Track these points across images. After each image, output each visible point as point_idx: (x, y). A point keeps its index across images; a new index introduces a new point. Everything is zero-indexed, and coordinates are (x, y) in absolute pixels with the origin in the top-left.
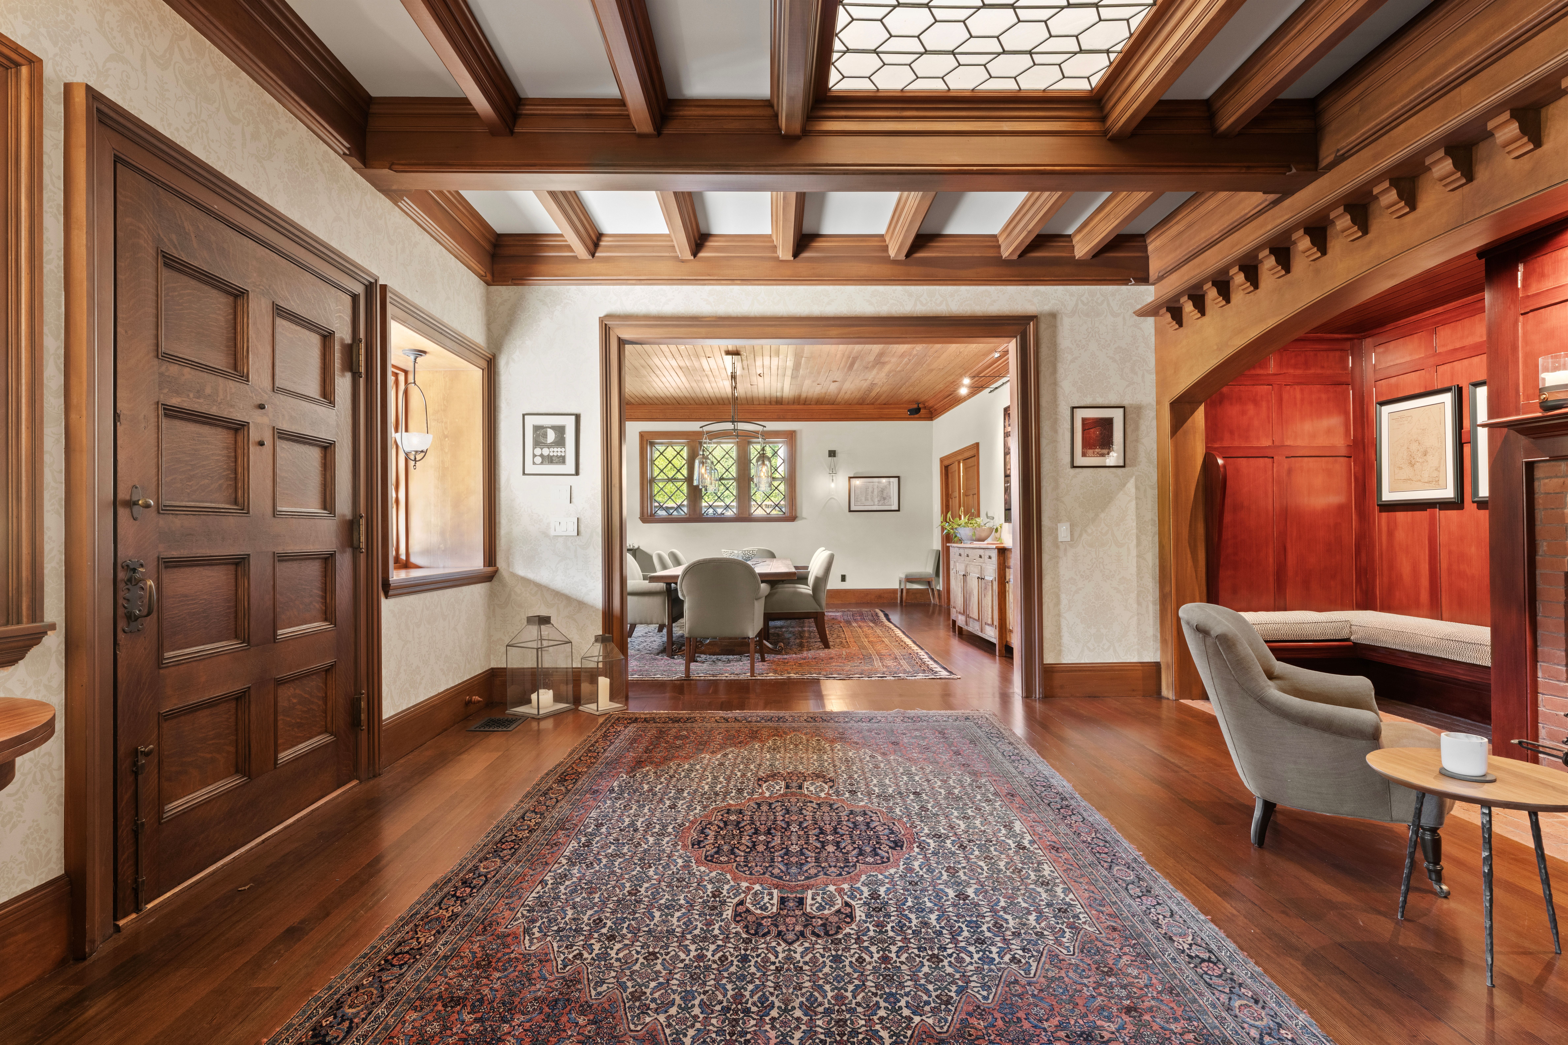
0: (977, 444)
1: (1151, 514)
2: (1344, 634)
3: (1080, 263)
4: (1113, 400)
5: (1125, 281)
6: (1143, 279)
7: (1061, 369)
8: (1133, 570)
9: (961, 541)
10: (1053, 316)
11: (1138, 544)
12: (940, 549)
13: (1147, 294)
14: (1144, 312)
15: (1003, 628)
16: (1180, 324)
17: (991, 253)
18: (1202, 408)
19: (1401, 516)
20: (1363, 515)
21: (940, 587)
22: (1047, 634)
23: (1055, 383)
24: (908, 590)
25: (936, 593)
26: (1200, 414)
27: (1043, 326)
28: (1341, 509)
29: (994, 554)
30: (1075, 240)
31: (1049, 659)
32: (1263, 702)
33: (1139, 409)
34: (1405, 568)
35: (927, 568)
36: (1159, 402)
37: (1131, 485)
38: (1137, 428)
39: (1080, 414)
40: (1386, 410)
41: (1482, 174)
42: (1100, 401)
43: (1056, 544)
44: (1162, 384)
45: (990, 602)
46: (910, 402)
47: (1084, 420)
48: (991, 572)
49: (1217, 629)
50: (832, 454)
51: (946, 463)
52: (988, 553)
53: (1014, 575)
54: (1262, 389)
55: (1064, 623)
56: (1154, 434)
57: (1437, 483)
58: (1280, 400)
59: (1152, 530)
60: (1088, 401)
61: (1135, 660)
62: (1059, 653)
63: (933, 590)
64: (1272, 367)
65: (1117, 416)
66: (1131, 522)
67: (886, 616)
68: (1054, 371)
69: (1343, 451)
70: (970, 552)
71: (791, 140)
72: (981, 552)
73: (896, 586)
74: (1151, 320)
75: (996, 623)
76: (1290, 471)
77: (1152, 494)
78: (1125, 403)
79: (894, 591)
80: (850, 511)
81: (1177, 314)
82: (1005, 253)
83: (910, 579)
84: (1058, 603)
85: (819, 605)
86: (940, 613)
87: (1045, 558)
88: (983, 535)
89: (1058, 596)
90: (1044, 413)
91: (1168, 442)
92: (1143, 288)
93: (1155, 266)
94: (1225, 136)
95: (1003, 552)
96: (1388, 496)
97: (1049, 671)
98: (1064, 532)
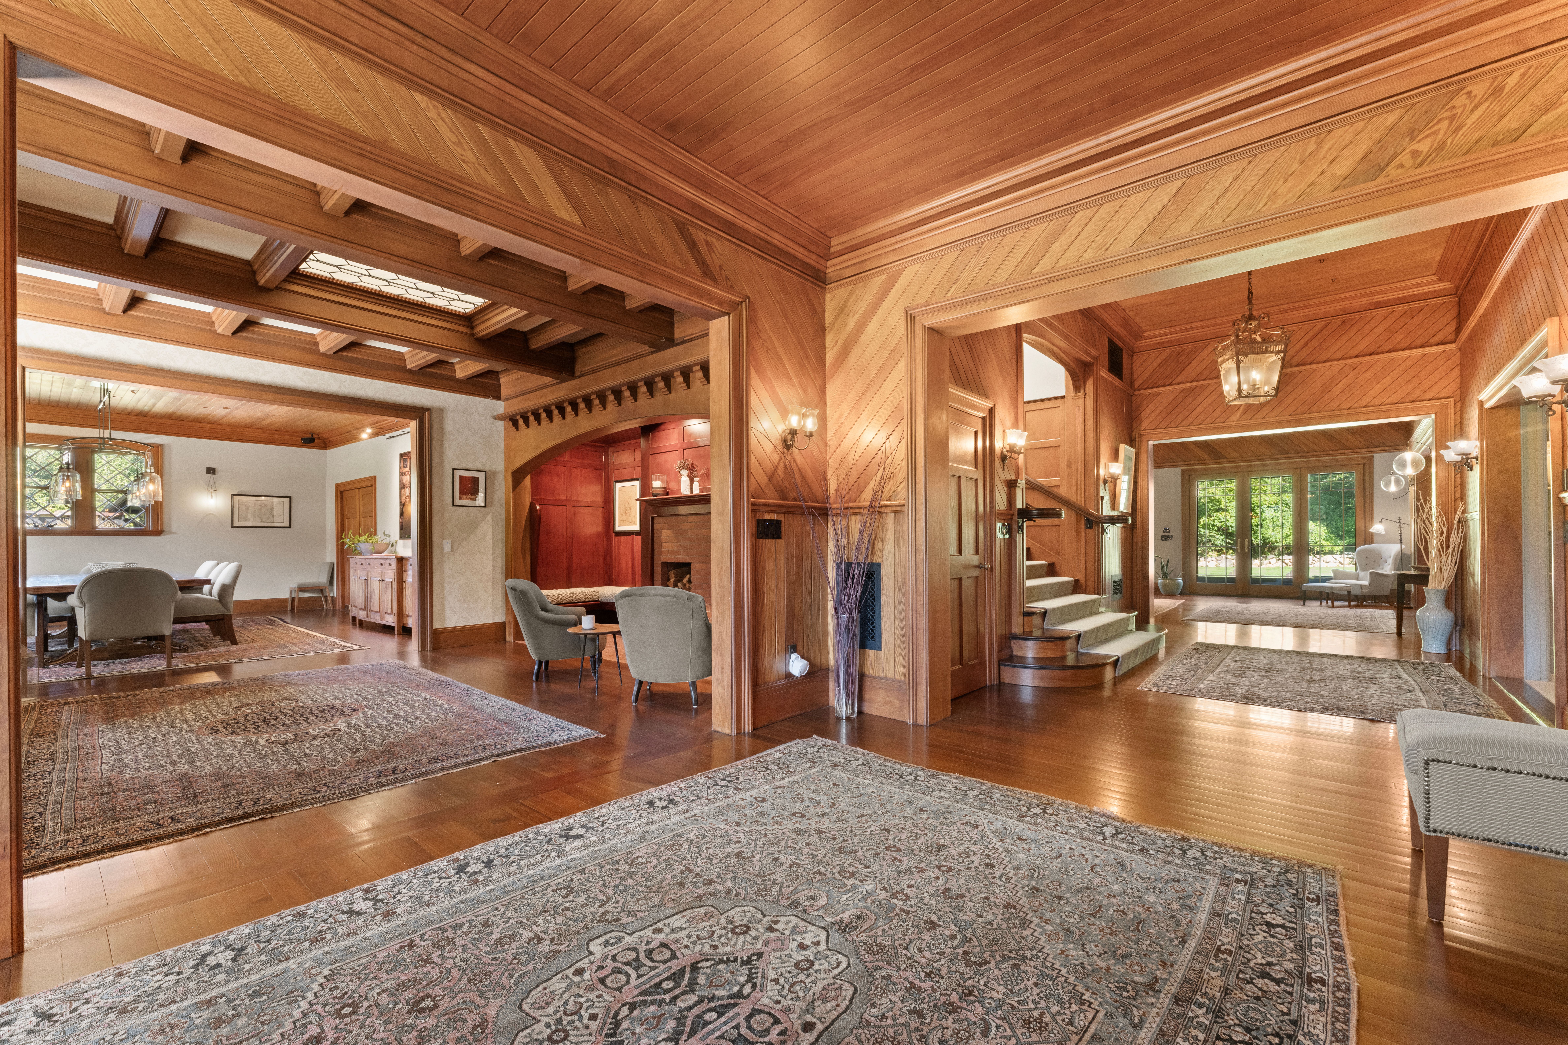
0: (375, 477)
1: (501, 535)
2: (596, 598)
3: (459, 381)
4: (479, 466)
5: (487, 397)
6: (498, 397)
7: (446, 444)
8: (490, 568)
9: (361, 553)
10: (441, 410)
11: (493, 553)
12: (334, 561)
13: (500, 407)
14: (498, 418)
15: (401, 614)
16: (517, 429)
17: (399, 363)
18: (529, 477)
19: (623, 538)
20: (608, 538)
21: (335, 593)
22: (435, 610)
23: (442, 453)
24: (300, 599)
25: (329, 600)
26: (528, 480)
27: (434, 416)
28: (599, 534)
29: (394, 563)
30: (457, 367)
31: (437, 625)
32: (537, 617)
33: (494, 473)
34: (624, 564)
35: (322, 579)
36: (506, 471)
37: (489, 518)
38: (493, 484)
39: (459, 473)
40: (618, 485)
41: (623, 404)
42: (471, 466)
43: (442, 554)
44: (508, 460)
45: (390, 598)
46: (303, 432)
47: (461, 477)
48: (391, 575)
49: (519, 588)
50: (211, 471)
51: (342, 488)
52: (388, 561)
53: (411, 576)
54: (561, 468)
55: (447, 602)
56: (503, 489)
57: (633, 523)
58: (570, 475)
59: (501, 545)
60: (464, 466)
61: (491, 621)
62: (444, 621)
63: (326, 597)
64: (566, 457)
65: (481, 476)
66: (489, 540)
67: (282, 620)
68: (442, 445)
69: (601, 505)
70: (371, 561)
71: (265, 290)
72: (382, 561)
73: (286, 595)
74: (502, 423)
75: (395, 611)
76: (575, 514)
77: (502, 524)
78: (486, 469)
79: (284, 601)
80: (233, 526)
81: (515, 424)
82: (410, 366)
83: (302, 589)
84: (443, 590)
85: (227, 609)
86: (333, 615)
87: (435, 562)
88: (381, 549)
89: (443, 587)
90: (434, 471)
91: (511, 494)
92: (497, 402)
93: (504, 391)
94: (534, 351)
95: (401, 561)
96: (618, 528)
97: (437, 633)
98: (447, 545)
